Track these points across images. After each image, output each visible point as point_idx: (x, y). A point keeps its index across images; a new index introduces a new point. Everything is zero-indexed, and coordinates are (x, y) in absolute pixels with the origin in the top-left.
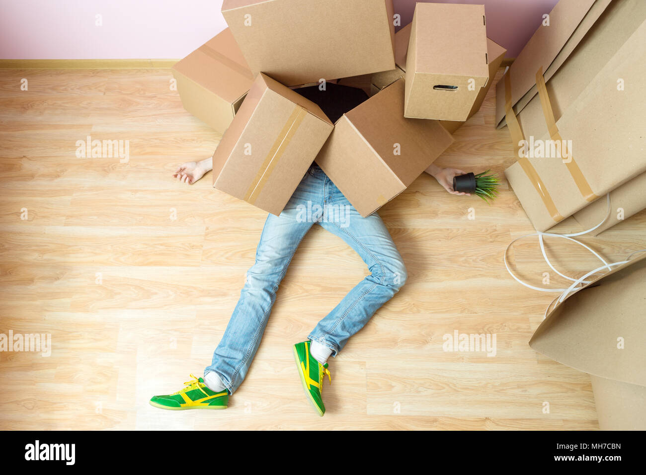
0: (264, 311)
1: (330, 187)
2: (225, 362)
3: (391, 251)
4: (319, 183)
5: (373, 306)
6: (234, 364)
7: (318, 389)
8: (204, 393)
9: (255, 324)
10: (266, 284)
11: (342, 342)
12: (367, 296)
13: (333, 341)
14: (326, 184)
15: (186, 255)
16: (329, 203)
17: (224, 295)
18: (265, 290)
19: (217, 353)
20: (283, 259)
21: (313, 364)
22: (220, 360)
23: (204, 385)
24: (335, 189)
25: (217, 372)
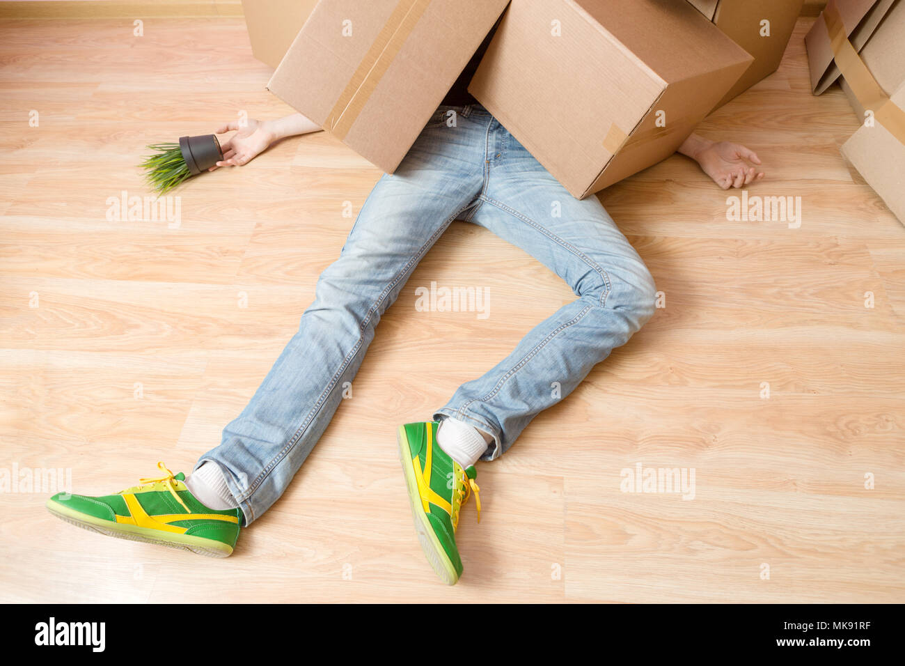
0: (342, 353)
1: (499, 136)
2: (242, 446)
4: (477, 130)
6: (262, 455)
8: (180, 500)
9: (320, 375)
10: (352, 299)
11: (509, 421)
13: (489, 416)
14: (491, 131)
15: (211, 265)
16: (496, 165)
19: (229, 430)
20: (394, 257)
21: (441, 465)
22: (231, 440)
23: (182, 486)
24: (508, 142)
25: (218, 462)
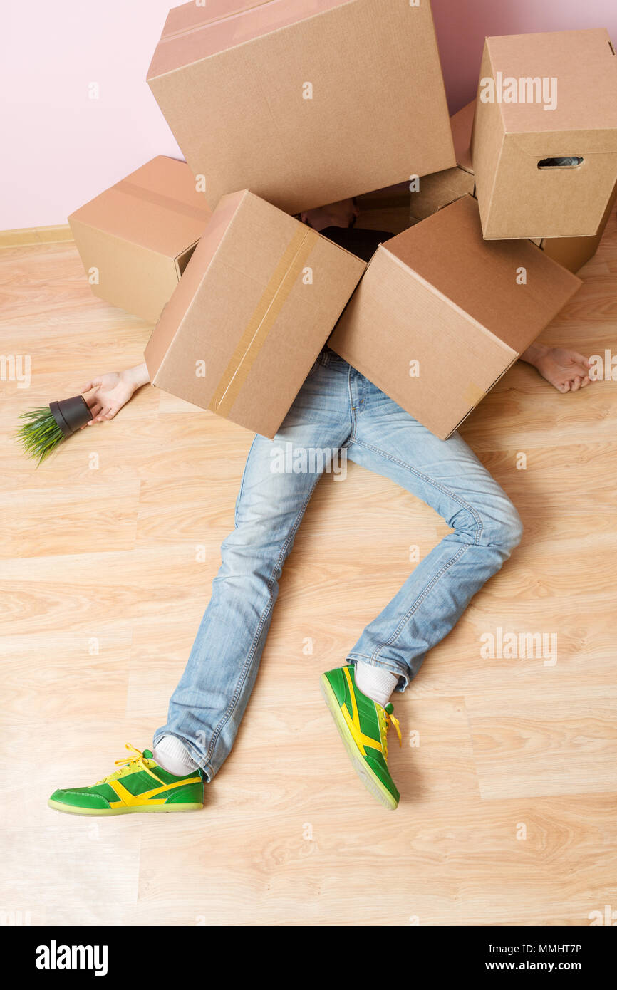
0: (257, 613)
1: (360, 383)
2: (192, 716)
3: (488, 484)
4: (339, 378)
5: (465, 586)
6: (210, 720)
7: (380, 754)
8: (155, 777)
9: (244, 639)
10: (257, 564)
11: (415, 660)
12: (452, 568)
13: (397, 658)
14: (352, 379)
15: (109, 531)
16: (361, 411)
17: (182, 596)
18: (258, 574)
19: (175, 701)
20: (286, 516)
21: (365, 707)
22: (182, 713)
23: (153, 764)
24: (369, 387)
25: (178, 736)
